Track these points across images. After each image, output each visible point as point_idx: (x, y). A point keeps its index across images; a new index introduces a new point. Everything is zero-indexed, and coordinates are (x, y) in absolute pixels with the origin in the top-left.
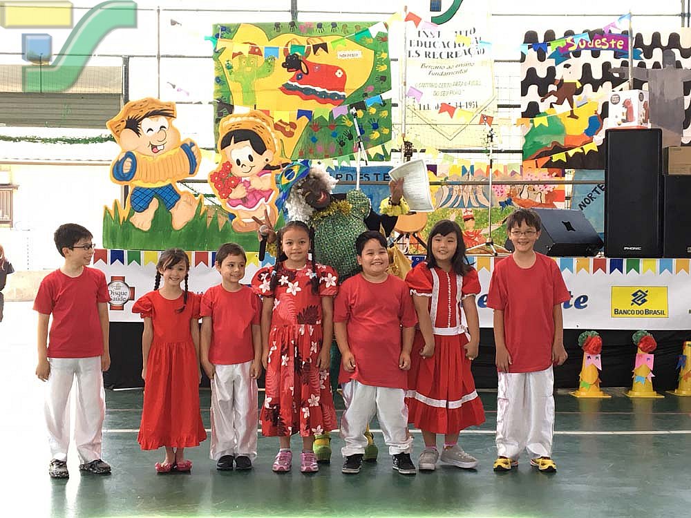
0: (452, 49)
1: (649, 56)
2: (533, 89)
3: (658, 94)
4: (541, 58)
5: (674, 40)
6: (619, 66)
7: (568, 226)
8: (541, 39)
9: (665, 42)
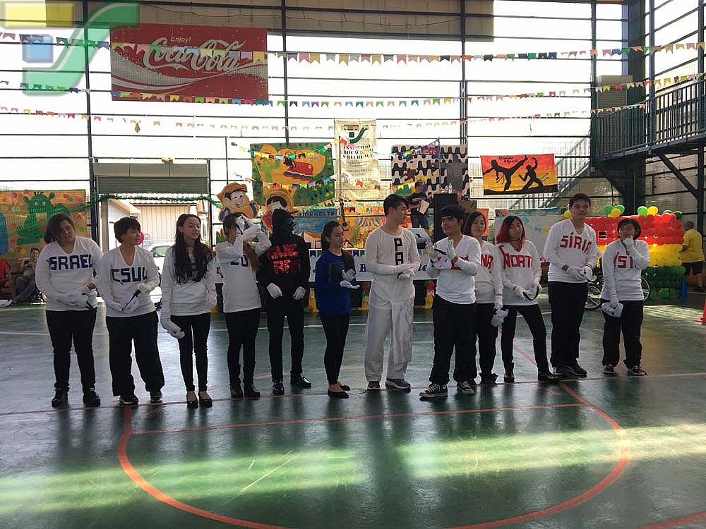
0: (359, 154)
1: (447, 158)
2: (397, 172)
3: (451, 174)
4: (400, 158)
5: (458, 149)
6: (434, 162)
7: (418, 235)
8: (400, 151)
9: (453, 152)
